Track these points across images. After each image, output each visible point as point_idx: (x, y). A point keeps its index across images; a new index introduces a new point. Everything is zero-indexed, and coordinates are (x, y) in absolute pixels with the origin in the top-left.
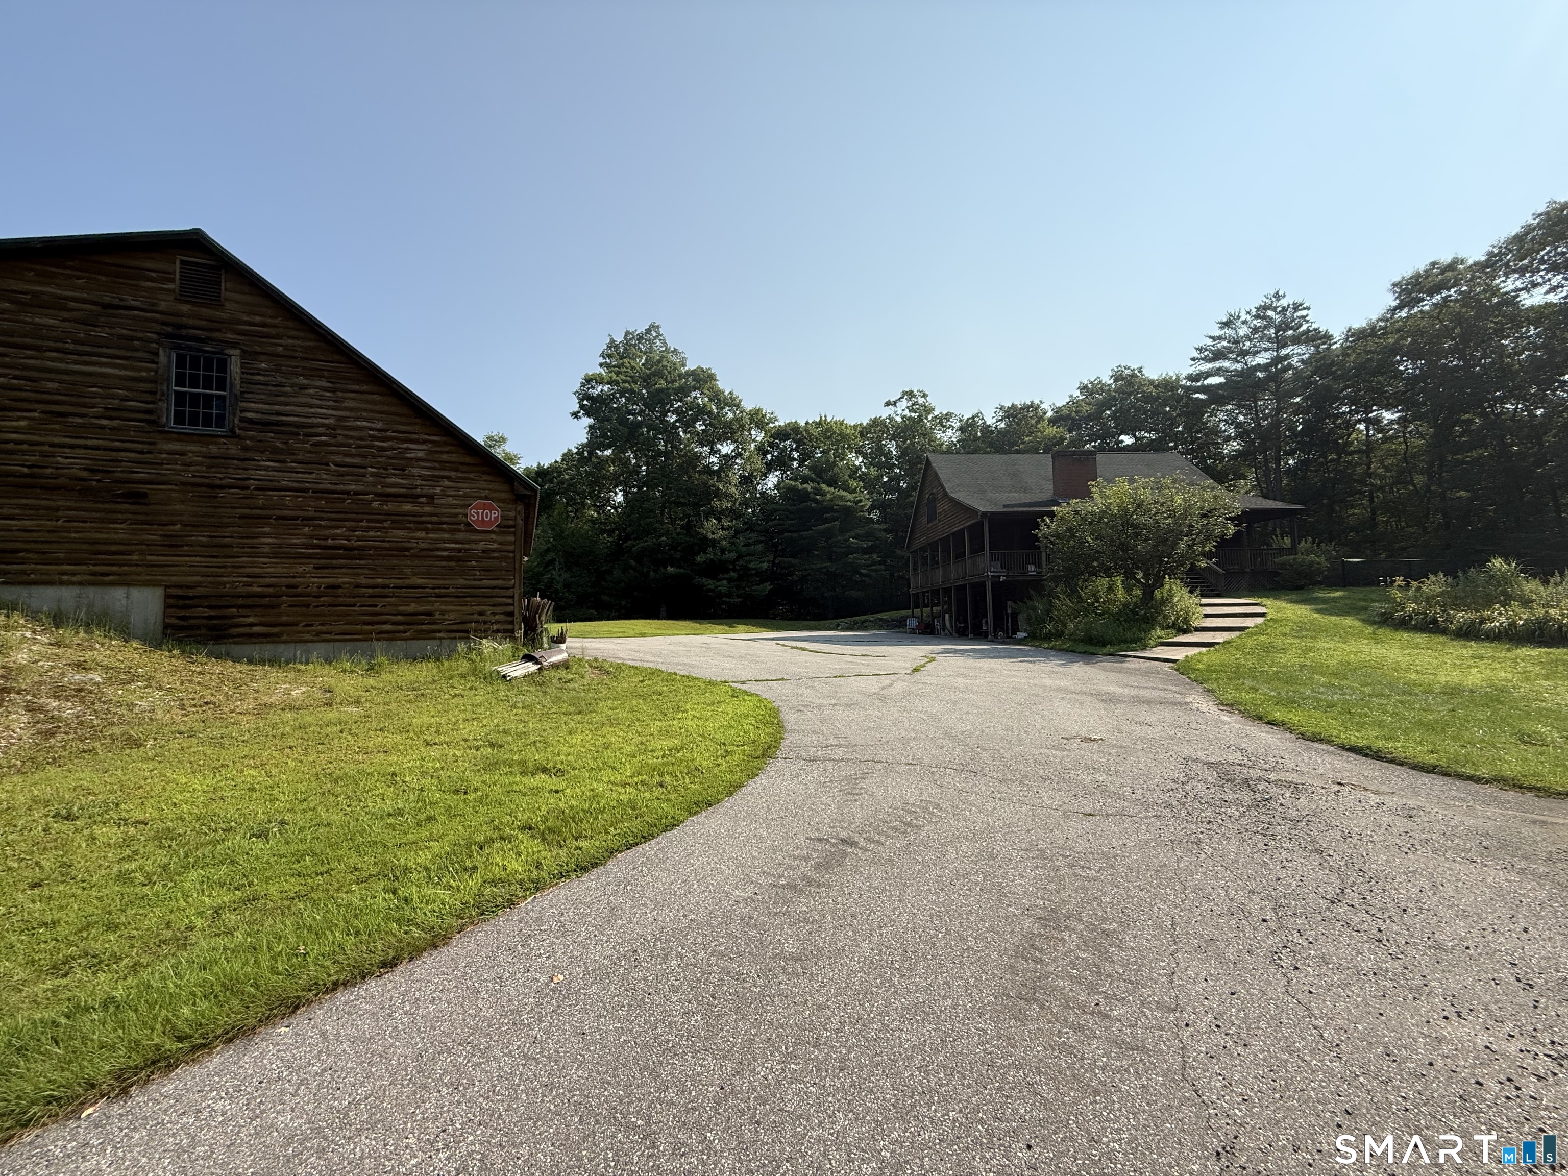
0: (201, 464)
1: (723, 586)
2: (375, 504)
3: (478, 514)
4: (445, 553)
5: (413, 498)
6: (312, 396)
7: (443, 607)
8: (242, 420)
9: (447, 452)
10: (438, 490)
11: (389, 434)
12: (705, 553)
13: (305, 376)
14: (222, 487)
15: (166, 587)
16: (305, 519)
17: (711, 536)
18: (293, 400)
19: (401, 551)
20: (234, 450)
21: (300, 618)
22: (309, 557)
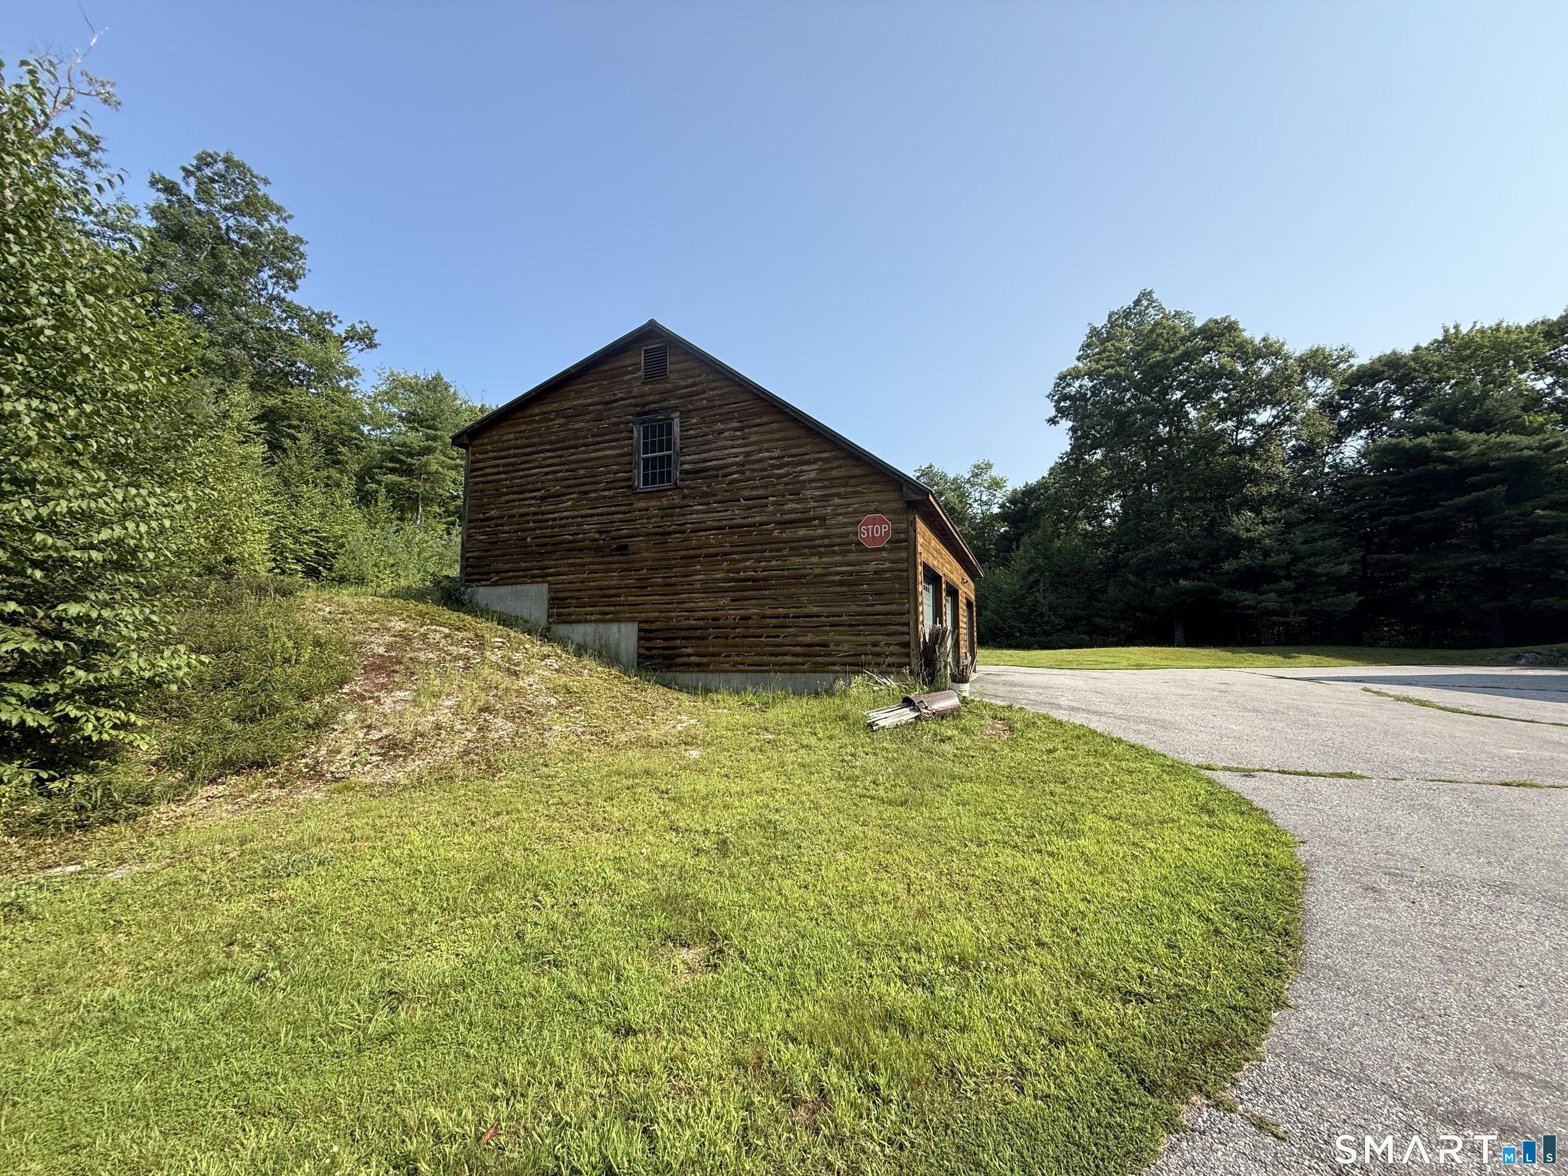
0: (657, 516)
1: (1270, 600)
2: (776, 533)
3: (867, 530)
4: (837, 578)
5: (806, 522)
6: (726, 439)
7: (837, 637)
8: (682, 472)
9: (836, 468)
10: (829, 510)
11: (786, 459)
12: (1237, 558)
13: (722, 422)
14: (670, 534)
15: (640, 622)
16: (726, 554)
17: (1244, 535)
18: (714, 445)
19: (797, 578)
20: (677, 501)
21: (721, 649)
22: (727, 590)
